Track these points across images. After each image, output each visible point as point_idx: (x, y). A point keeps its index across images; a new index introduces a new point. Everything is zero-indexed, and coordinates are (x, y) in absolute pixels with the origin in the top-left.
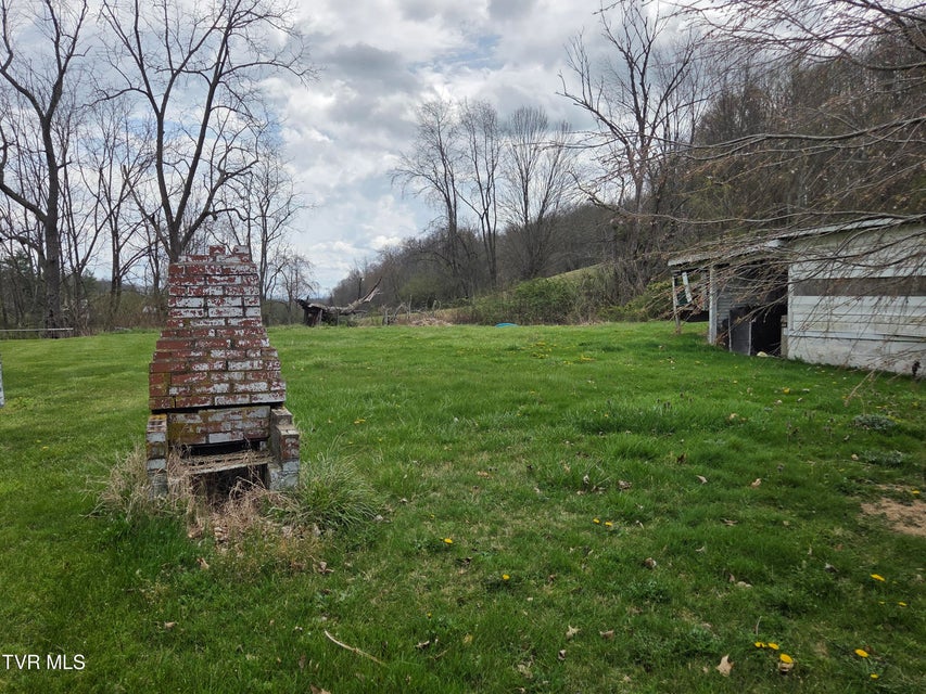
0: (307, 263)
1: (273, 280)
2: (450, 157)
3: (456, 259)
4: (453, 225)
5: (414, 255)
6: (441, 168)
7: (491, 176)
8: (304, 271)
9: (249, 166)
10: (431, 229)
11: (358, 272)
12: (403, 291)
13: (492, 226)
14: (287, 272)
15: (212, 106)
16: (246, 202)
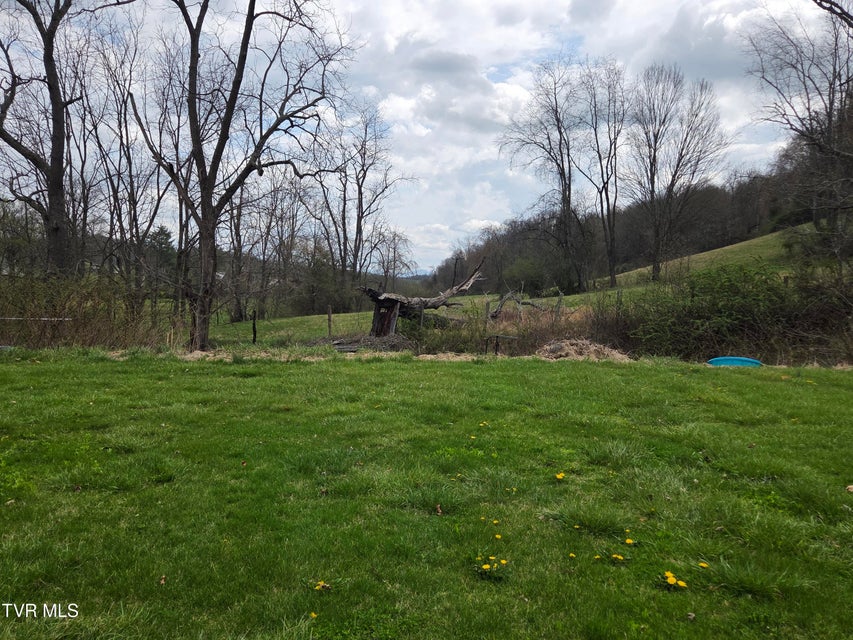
0: (406, 240)
1: (368, 259)
2: (565, 124)
3: (568, 238)
4: (566, 200)
5: (521, 234)
6: (555, 135)
7: (613, 143)
8: (402, 249)
9: (313, 104)
10: (541, 204)
11: (461, 252)
12: (506, 273)
13: (611, 201)
14: (384, 250)
15: (256, 12)
16: (343, 174)
